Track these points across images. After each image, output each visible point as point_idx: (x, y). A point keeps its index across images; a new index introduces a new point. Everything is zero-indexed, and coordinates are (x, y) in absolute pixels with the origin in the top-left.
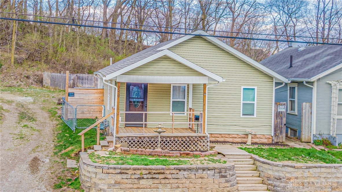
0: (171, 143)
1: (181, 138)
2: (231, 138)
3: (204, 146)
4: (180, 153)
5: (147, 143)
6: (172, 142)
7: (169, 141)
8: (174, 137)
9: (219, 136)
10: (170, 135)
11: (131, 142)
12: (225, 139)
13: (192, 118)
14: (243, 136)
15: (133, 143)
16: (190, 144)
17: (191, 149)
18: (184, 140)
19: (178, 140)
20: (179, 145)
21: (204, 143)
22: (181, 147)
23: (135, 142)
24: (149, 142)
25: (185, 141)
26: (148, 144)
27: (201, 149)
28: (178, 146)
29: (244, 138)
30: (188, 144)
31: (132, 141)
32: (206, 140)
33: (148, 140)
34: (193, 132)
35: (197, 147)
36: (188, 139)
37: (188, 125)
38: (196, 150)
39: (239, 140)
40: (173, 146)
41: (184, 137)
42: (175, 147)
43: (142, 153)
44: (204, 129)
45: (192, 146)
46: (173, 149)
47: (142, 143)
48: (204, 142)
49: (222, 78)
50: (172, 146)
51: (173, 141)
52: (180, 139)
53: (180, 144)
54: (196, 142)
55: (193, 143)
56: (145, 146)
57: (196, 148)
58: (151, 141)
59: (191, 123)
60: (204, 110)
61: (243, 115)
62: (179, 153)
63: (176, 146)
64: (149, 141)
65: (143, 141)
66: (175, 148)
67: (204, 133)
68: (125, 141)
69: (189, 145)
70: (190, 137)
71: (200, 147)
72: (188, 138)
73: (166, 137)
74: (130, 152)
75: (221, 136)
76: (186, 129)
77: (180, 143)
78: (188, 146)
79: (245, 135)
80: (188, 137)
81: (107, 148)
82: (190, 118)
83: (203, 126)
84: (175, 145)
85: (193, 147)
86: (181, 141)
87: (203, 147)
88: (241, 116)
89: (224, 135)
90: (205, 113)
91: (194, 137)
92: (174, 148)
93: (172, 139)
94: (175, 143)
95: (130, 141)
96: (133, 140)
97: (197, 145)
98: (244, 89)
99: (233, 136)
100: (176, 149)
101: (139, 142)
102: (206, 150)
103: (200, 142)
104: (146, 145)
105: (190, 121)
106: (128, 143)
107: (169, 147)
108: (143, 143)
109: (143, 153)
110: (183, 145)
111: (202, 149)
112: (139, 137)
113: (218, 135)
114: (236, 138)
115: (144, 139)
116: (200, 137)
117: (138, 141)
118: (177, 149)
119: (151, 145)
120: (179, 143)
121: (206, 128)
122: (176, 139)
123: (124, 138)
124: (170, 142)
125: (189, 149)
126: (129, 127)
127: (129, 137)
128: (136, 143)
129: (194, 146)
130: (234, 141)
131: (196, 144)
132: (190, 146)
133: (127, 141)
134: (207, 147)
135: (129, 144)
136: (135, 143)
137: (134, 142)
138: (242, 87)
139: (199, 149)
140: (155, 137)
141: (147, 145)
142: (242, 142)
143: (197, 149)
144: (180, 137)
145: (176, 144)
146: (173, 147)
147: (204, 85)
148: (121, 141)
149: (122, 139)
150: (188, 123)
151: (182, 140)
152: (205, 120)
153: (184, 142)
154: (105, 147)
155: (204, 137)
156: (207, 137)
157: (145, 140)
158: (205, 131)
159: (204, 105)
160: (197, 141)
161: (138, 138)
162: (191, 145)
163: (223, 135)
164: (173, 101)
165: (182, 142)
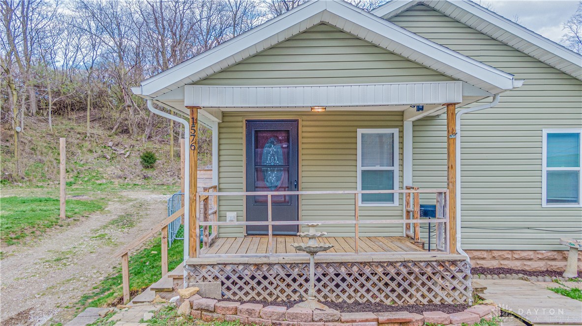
0: (353, 283)
1: (382, 266)
2: (516, 259)
3: (454, 288)
4: (377, 320)
5: (280, 283)
6: (356, 280)
7: (347, 277)
8: (361, 263)
9: (485, 255)
10: (351, 257)
11: (231, 281)
12: (502, 262)
13: (413, 212)
14: (549, 254)
15: (237, 283)
16: (411, 285)
17: (414, 299)
18: (392, 271)
19: (372, 274)
20: (377, 288)
21: (455, 283)
22: (383, 294)
23: (244, 281)
24: (284, 280)
25: (395, 276)
26: (283, 285)
27: (445, 298)
28: (375, 290)
29: (554, 259)
30: (405, 284)
31: (234, 278)
32: (461, 271)
33: (282, 274)
34: (417, 248)
35: (433, 293)
36: (404, 271)
37: (403, 230)
38: (430, 301)
39: (541, 266)
40: (358, 291)
41: (391, 263)
42: (365, 294)
43: (250, 319)
44: (453, 237)
45: (418, 290)
46: (358, 299)
47: (265, 283)
48: (453, 277)
49: (511, 77)
50: (356, 291)
51: (359, 277)
52: (380, 270)
53: (381, 285)
54: (429, 278)
55: (420, 282)
56: (274, 291)
57: (430, 296)
58: (292, 277)
59: (412, 221)
60: (451, 183)
61: (549, 201)
62: (373, 320)
63: (368, 291)
64: (285, 277)
65: (267, 275)
66: (364, 297)
67: (452, 252)
68: (213, 276)
69: (408, 288)
70: (410, 264)
71: (442, 294)
72: (405, 266)
73: (335, 265)
74: (215, 315)
75: (490, 257)
76: (399, 239)
77: (380, 281)
78: (405, 291)
79: (555, 253)
80: (404, 264)
81: (168, 295)
82: (408, 212)
83: (451, 229)
84: (365, 288)
85: (420, 293)
86: (383, 276)
87: (451, 292)
88: (544, 204)
89: (500, 253)
90: (453, 192)
91: (422, 264)
92: (360, 297)
93: (355, 269)
94: (365, 282)
95: (228, 278)
96: (237, 275)
97: (432, 287)
98: (550, 136)
99: (524, 254)
100: (368, 300)
101: (256, 280)
102: (461, 301)
103: (443, 277)
104: (275, 288)
105: (408, 217)
106: (223, 284)
107: (347, 294)
108: (268, 281)
109: (252, 319)
110: (389, 288)
111: (449, 301)
112: (256, 265)
113: (483, 253)
114: (530, 260)
115: (268, 270)
116: (441, 263)
117: (253, 278)
118: (371, 299)
119: (292, 288)
120: (377, 282)
121: (459, 236)
122: (367, 271)
123: (209, 268)
124: (350, 280)
125: (408, 299)
126: (256, 235)
127: (225, 264)
128: (247, 283)
129: (424, 290)
130: (527, 268)
131: (430, 284)
132: (412, 290)
133: (219, 275)
134: (464, 292)
135: (225, 286)
136: (245, 283)
137: (240, 278)
138: (545, 132)
139: (439, 299)
140: (303, 263)
141: (279, 288)
142: (547, 271)
143: (433, 299)
144: (380, 264)
145: (368, 285)
146: (359, 294)
147: (450, 107)
148: (201, 276)
149: (204, 272)
150: (405, 221)
151: (384, 274)
152: (455, 213)
153: (392, 279)
154: (164, 294)
155: (453, 263)
156: (463, 263)
157: (271, 272)
158: (455, 244)
159: (451, 167)
160: (432, 276)
161: (252, 268)
162: (415, 288)
163: (496, 254)
164: (363, 172)
165: (386, 279)
